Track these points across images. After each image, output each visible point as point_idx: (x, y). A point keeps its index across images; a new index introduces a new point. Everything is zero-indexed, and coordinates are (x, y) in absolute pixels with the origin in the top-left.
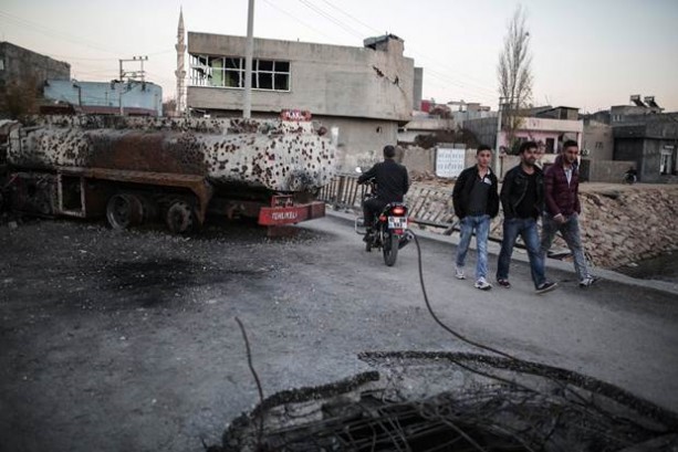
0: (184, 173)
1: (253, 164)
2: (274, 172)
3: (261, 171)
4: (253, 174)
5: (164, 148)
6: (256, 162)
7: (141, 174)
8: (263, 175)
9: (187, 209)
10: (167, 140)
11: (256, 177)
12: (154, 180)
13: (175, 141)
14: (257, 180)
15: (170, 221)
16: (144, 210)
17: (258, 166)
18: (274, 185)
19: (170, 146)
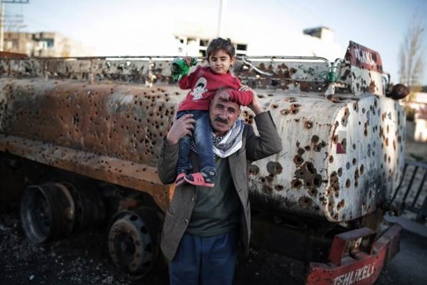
0: (142, 160)
1: (298, 160)
2: (342, 181)
3: (318, 181)
4: (296, 184)
5: (109, 111)
6: (306, 157)
7: (70, 155)
8: (324, 189)
9: (143, 230)
10: (116, 97)
11: (304, 192)
12: (88, 169)
13: (129, 99)
14: (307, 200)
15: (111, 246)
16: (77, 211)
17: (310, 166)
18: (340, 212)
19: (121, 107)
